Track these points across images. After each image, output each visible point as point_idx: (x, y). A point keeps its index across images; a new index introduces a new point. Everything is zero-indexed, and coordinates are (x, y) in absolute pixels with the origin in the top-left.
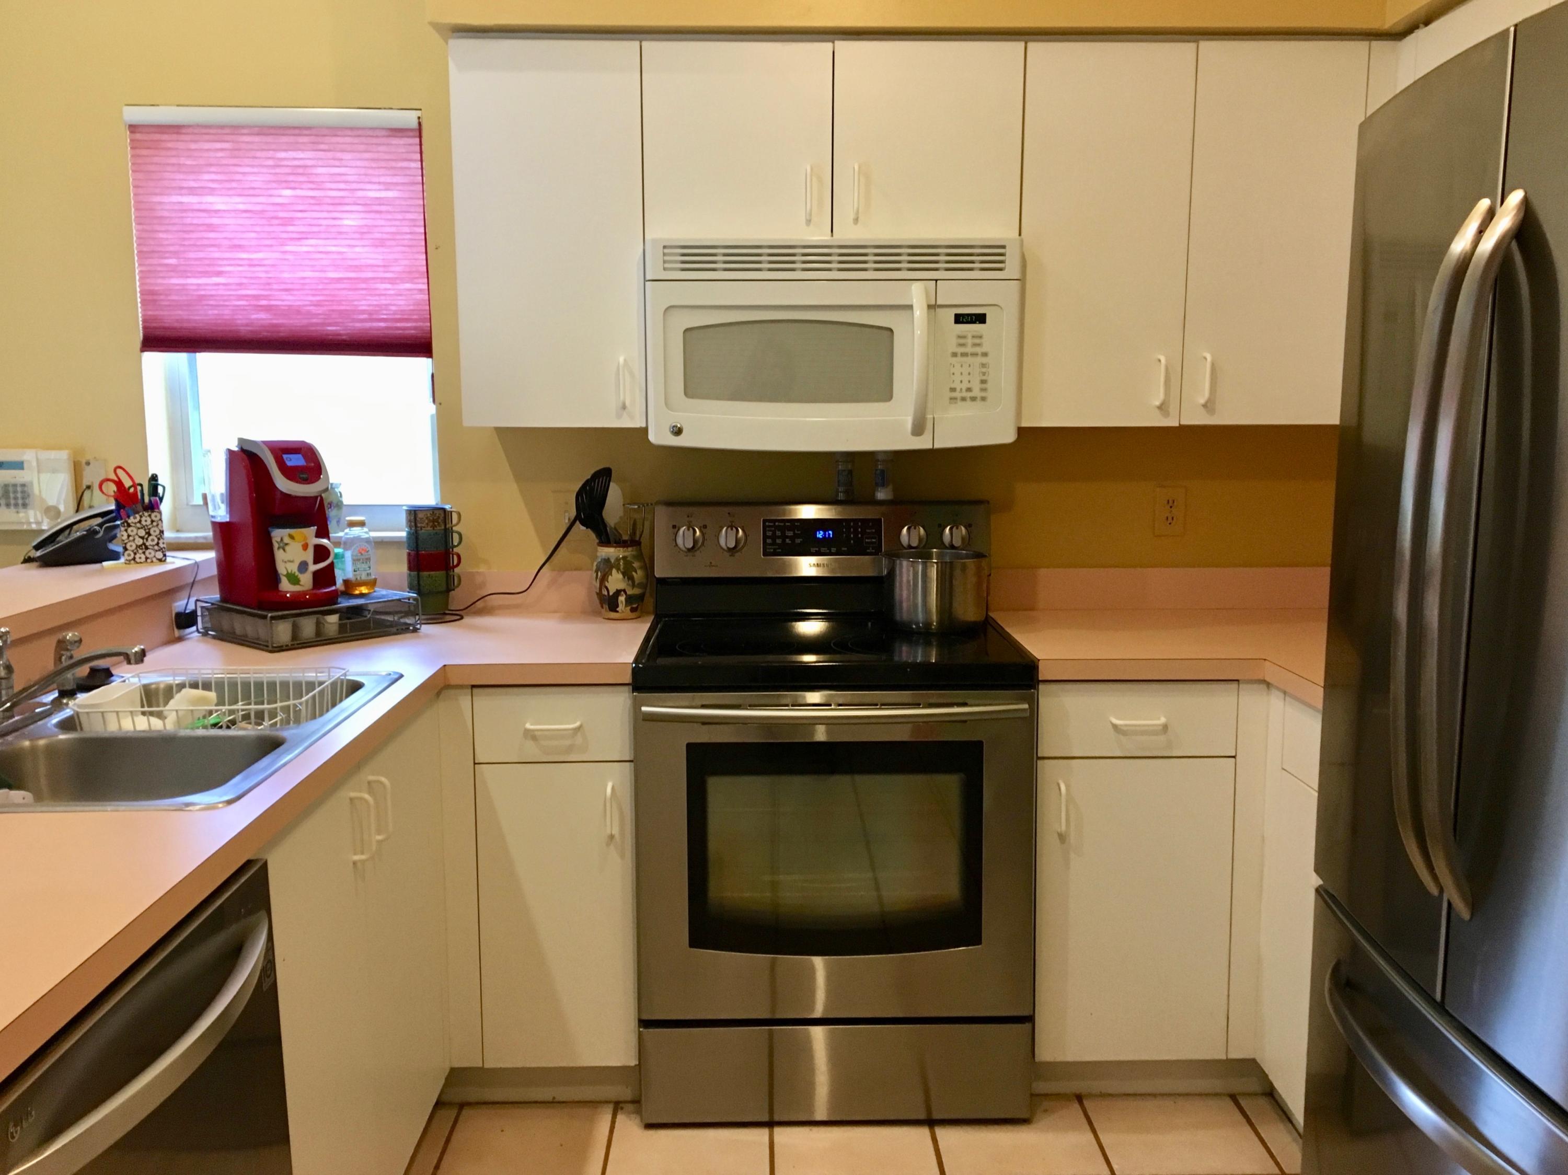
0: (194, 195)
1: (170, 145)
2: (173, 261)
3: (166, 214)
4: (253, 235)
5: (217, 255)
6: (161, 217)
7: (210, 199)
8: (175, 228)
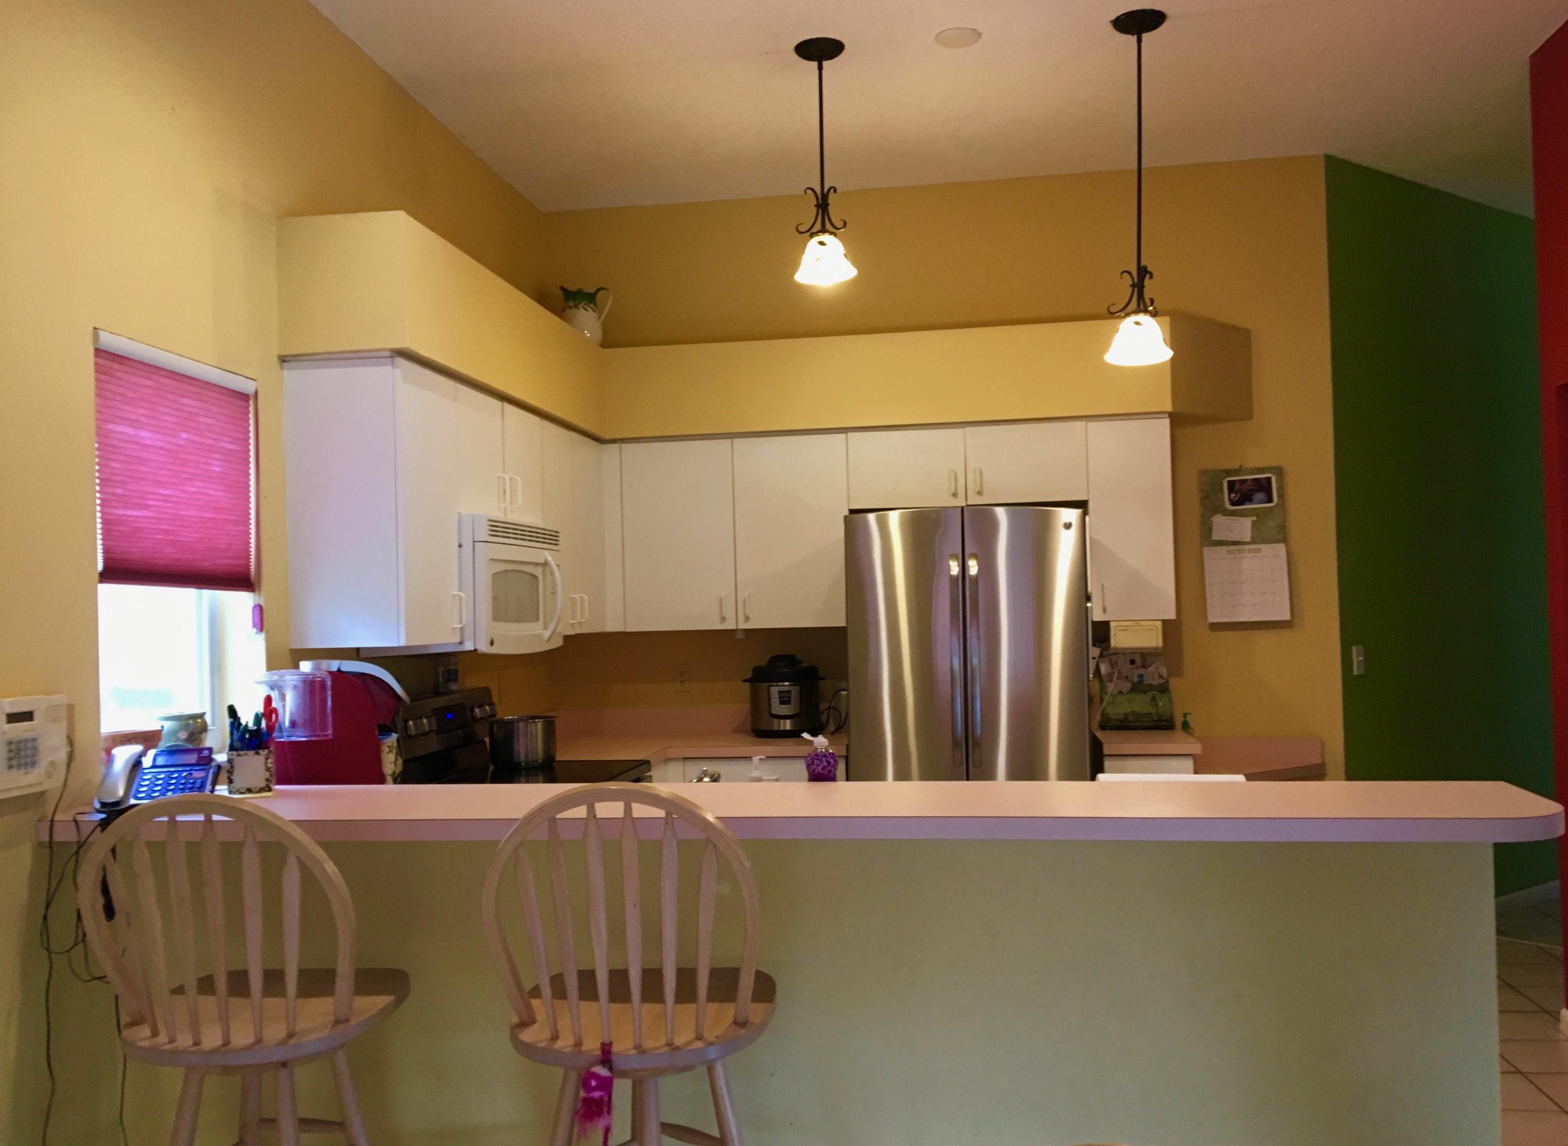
0: (132, 427)
1: (118, 374)
2: (119, 491)
3: (116, 443)
4: (166, 472)
5: (146, 489)
6: (113, 446)
7: (143, 433)
8: (120, 458)
